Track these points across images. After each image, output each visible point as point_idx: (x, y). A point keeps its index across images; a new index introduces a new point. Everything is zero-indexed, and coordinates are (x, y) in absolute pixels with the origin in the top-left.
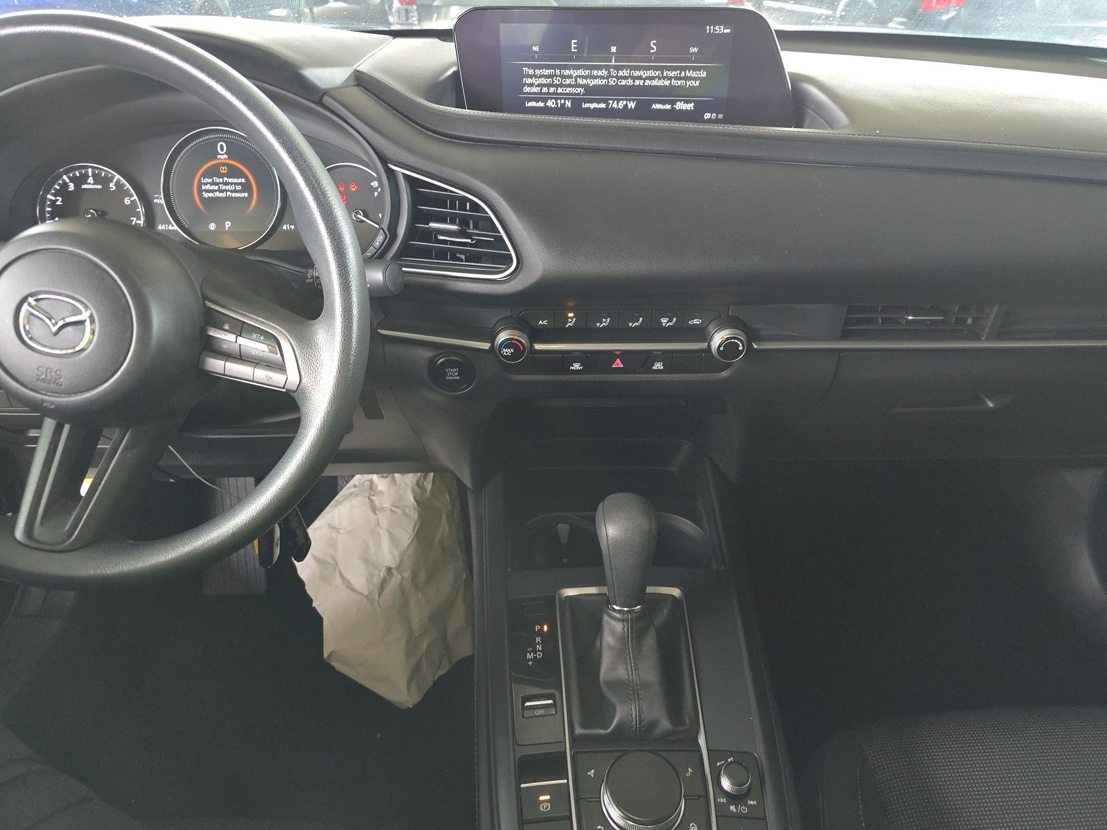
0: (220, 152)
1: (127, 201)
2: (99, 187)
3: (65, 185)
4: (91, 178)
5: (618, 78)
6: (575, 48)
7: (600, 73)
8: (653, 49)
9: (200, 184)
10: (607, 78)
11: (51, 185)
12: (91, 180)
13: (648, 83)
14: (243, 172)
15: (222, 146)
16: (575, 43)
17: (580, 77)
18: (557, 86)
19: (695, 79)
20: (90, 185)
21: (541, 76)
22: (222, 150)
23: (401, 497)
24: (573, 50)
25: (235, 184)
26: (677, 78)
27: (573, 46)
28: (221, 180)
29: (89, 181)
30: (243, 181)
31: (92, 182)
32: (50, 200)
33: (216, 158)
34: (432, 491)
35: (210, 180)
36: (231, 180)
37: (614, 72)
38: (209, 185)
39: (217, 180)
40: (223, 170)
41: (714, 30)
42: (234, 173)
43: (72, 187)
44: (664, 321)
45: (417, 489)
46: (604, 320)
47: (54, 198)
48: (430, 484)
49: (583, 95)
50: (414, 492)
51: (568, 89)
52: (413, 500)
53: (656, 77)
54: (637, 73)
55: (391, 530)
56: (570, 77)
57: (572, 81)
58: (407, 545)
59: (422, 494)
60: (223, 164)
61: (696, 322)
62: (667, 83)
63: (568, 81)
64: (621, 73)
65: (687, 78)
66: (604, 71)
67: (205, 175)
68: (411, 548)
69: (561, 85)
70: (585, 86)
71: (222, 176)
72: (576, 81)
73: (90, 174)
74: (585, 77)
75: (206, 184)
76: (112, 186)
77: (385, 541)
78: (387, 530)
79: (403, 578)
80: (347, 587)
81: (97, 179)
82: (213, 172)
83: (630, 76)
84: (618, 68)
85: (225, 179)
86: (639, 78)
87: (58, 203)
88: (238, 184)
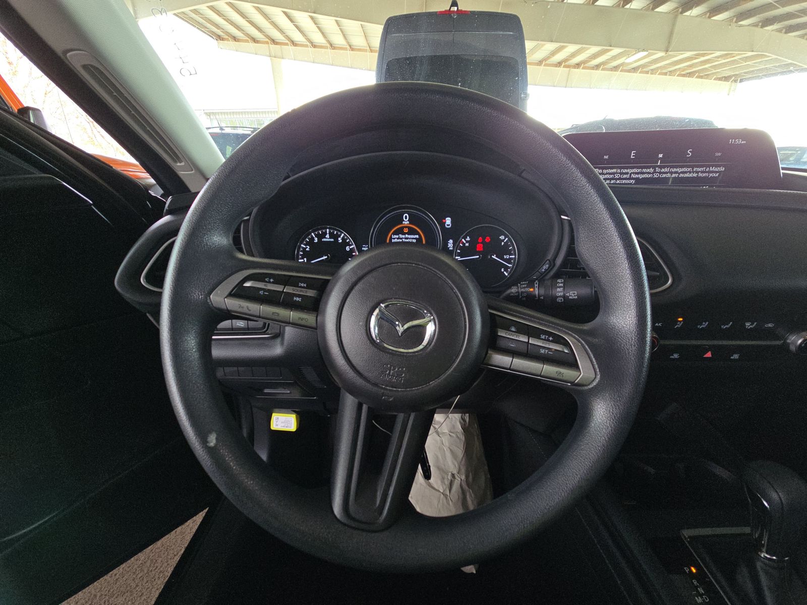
0: (405, 220)
1: (348, 249)
2: (332, 240)
3: (313, 239)
4: (328, 235)
5: (660, 173)
6: (633, 156)
7: (648, 170)
8: (689, 154)
9: (391, 238)
10: (653, 173)
11: (304, 239)
12: (328, 236)
13: (681, 175)
14: (417, 231)
15: (406, 216)
16: (634, 153)
17: (633, 173)
18: (616, 179)
19: (716, 172)
20: (327, 239)
21: (607, 174)
22: (406, 218)
23: (454, 427)
24: (632, 157)
25: (412, 239)
26: (702, 172)
27: (632, 154)
28: (404, 236)
29: (326, 237)
30: (417, 236)
31: (328, 237)
32: (303, 248)
33: (402, 223)
34: (469, 422)
35: (397, 236)
36: (410, 236)
37: (658, 170)
38: (396, 239)
39: (401, 236)
40: (406, 230)
41: (735, 142)
42: (412, 232)
43: (316, 240)
44: (747, 324)
45: (462, 421)
46: (704, 323)
47: (305, 247)
48: (468, 417)
49: (634, 184)
50: (460, 422)
51: (624, 181)
52: (461, 429)
53: (688, 172)
54: (675, 170)
55: (450, 447)
56: (627, 173)
57: (628, 176)
58: (461, 458)
59: (465, 425)
60: (406, 227)
61: (770, 325)
62: (695, 175)
63: (625, 176)
64: (663, 170)
65: (710, 172)
66: (651, 169)
67: (394, 233)
68: (464, 459)
69: (620, 179)
70: (636, 179)
71: (404, 234)
72: (630, 176)
73: (328, 233)
74: (637, 173)
75: (394, 239)
76: (340, 240)
77: (448, 454)
78: (449, 448)
79: (461, 480)
80: (429, 486)
81: (331, 235)
82: (400, 231)
83: (669, 172)
84: (660, 167)
85: (407, 236)
86: (676, 173)
87: (307, 249)
88: (414, 239)
